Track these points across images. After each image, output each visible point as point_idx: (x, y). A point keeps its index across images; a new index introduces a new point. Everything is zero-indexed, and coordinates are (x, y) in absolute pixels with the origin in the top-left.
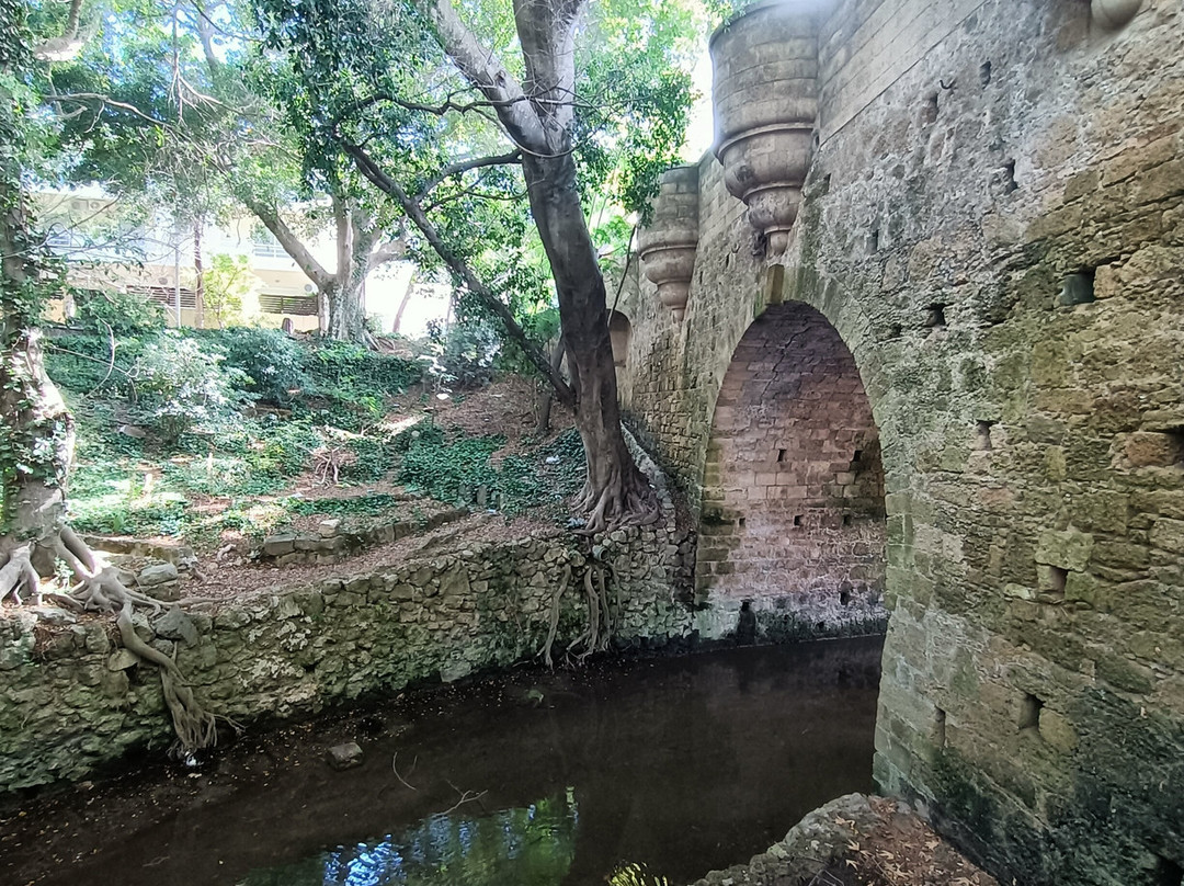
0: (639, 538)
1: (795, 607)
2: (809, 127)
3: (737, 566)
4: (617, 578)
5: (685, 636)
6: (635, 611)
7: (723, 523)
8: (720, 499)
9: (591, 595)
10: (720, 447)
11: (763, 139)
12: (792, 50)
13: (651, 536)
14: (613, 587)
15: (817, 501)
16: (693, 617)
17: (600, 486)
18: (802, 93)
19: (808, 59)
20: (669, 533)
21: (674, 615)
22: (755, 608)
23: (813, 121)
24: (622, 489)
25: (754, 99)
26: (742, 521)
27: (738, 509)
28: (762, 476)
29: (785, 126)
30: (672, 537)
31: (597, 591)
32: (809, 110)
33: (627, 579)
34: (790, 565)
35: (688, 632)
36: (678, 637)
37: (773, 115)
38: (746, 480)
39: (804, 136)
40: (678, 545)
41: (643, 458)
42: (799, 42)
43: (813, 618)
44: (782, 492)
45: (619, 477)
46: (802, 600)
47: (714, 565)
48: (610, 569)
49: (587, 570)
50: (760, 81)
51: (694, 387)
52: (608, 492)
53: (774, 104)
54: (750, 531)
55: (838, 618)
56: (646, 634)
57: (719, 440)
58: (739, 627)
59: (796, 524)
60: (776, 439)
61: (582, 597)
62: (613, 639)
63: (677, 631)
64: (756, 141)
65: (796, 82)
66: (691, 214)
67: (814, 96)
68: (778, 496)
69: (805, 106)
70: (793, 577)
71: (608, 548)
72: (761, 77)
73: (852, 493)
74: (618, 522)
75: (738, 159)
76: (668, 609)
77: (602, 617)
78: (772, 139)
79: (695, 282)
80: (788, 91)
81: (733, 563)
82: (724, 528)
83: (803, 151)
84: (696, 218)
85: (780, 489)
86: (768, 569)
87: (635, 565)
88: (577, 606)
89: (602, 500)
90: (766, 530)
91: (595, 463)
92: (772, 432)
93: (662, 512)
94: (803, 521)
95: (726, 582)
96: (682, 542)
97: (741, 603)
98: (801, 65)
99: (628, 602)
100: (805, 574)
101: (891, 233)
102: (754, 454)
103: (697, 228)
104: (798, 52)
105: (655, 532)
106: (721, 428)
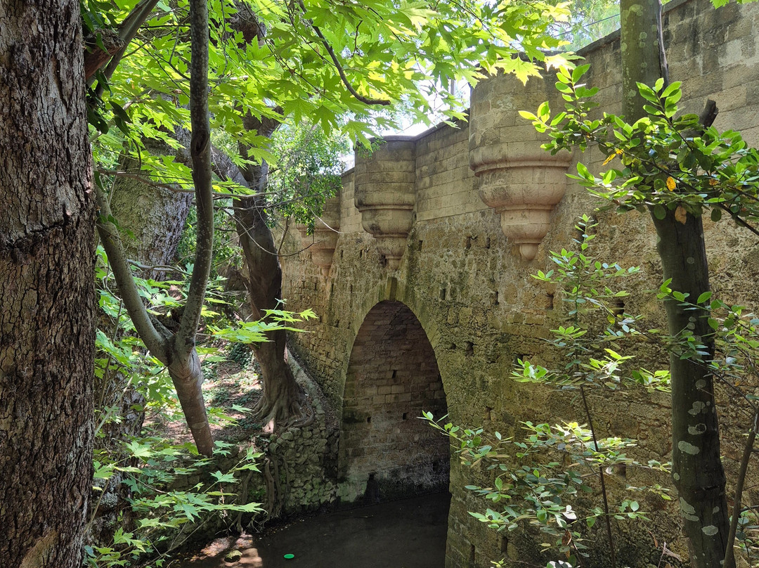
0: (301, 436)
1: (403, 475)
2: (411, 208)
3: (366, 450)
4: (286, 466)
5: (331, 501)
6: (299, 487)
7: (356, 421)
8: (355, 405)
9: (269, 479)
10: (356, 371)
11: (385, 211)
12: (401, 167)
13: (309, 434)
14: (283, 472)
15: (417, 402)
16: (337, 487)
17: (273, 399)
18: (406, 191)
19: (410, 172)
20: (321, 431)
21: (325, 488)
22: (377, 477)
23: (413, 205)
24: (288, 400)
25: (380, 190)
26: (369, 420)
27: (366, 411)
28: (382, 388)
29: (398, 207)
30: (323, 433)
31: (273, 475)
32: (411, 201)
33: (293, 465)
34: (400, 448)
35: (333, 499)
36: (327, 503)
37: (390, 201)
38: (371, 391)
39: (408, 213)
40: (327, 439)
41: (298, 371)
42: (405, 163)
43: (415, 482)
44: (395, 398)
45: (286, 393)
46: (407, 471)
47: (350, 450)
48: (281, 460)
49: (267, 461)
50: (383, 181)
51: (337, 326)
52: (279, 404)
53: (392, 195)
54: (373, 426)
55: (432, 480)
56: (305, 503)
57: (354, 367)
58: (367, 492)
59: (404, 419)
60: (390, 363)
61: (263, 481)
62: (283, 507)
63: (326, 499)
64: (382, 212)
65: (404, 184)
66: (335, 209)
67: (415, 192)
68: (392, 401)
69: (409, 198)
70: (402, 455)
71: (280, 445)
72: (384, 179)
73: (439, 396)
74: (286, 425)
75: (371, 219)
76: (320, 484)
77: (276, 493)
78: (391, 213)
79: (336, 254)
80: (400, 189)
81: (363, 449)
82: (357, 425)
83: (408, 221)
84: (339, 212)
85: (393, 396)
86: (386, 450)
87: (298, 455)
88: (259, 487)
89: (275, 408)
90: (384, 425)
91: (270, 384)
92: (389, 360)
93: (316, 416)
94: (408, 416)
95: (359, 462)
96: (330, 436)
97: (368, 476)
98: (406, 175)
99: (293, 481)
100: (410, 452)
101: (451, 295)
102: (377, 375)
103: (339, 219)
104: (404, 168)
105: (312, 430)
106: (356, 359)
